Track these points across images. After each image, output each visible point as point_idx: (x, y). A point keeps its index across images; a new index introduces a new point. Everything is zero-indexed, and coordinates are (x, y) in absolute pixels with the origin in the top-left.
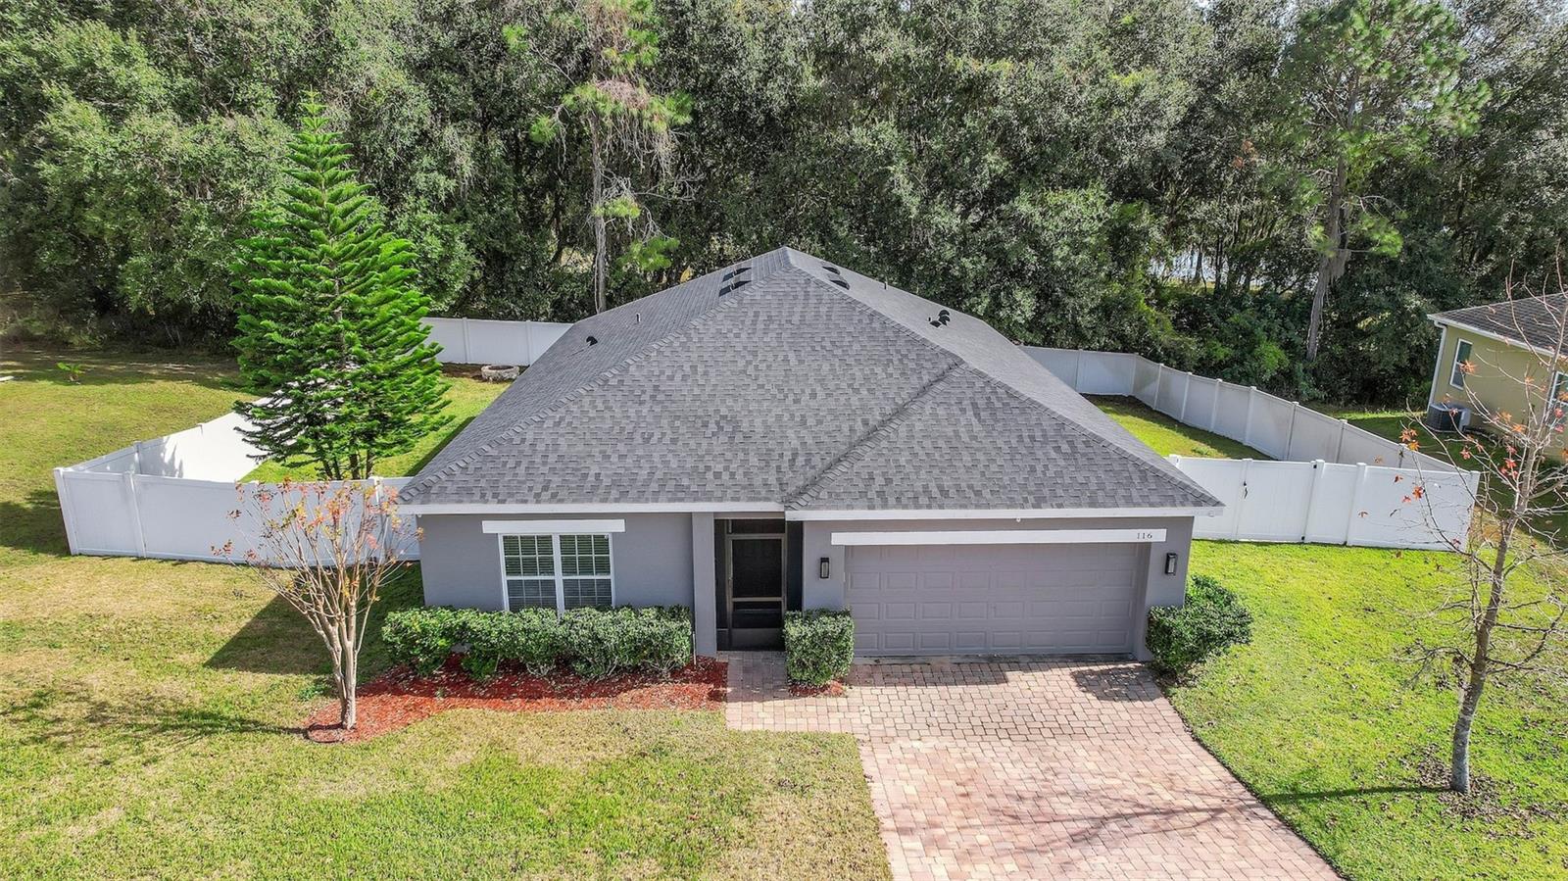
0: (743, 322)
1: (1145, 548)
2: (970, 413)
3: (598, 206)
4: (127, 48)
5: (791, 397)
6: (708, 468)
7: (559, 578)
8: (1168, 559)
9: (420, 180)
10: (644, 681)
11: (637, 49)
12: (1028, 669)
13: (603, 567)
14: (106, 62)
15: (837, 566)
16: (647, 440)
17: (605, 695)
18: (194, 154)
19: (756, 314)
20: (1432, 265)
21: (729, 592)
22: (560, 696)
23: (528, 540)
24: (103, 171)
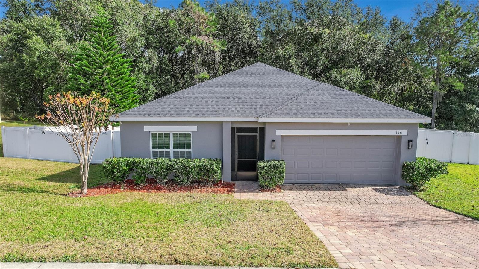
0: (243, 75)
1: (399, 138)
2: (327, 94)
3: (196, 75)
4: (54, 23)
5: (260, 92)
6: (229, 109)
7: (172, 150)
8: (409, 141)
9: (140, 65)
10: (202, 187)
11: (210, 28)
12: (354, 187)
13: (189, 146)
14: (48, 26)
15: (278, 144)
16: (207, 102)
17: (187, 190)
18: (70, 52)
19: (247, 73)
20: (474, 96)
21: (237, 156)
22: (169, 190)
23: (161, 134)
24: (41, 56)
